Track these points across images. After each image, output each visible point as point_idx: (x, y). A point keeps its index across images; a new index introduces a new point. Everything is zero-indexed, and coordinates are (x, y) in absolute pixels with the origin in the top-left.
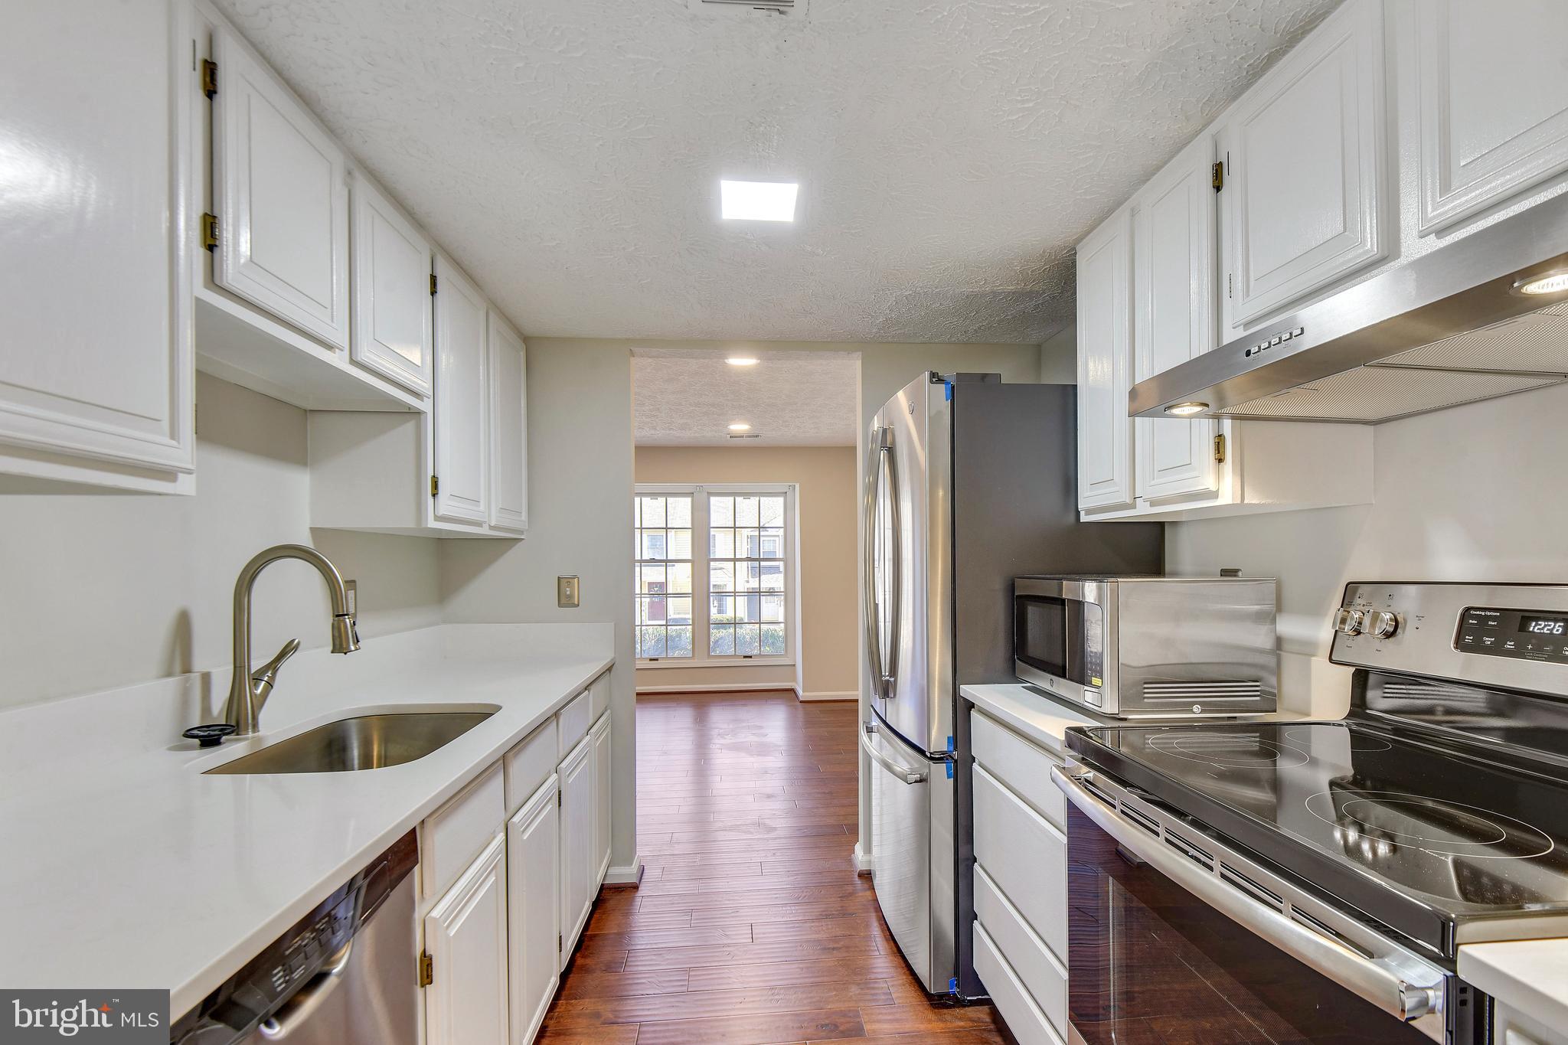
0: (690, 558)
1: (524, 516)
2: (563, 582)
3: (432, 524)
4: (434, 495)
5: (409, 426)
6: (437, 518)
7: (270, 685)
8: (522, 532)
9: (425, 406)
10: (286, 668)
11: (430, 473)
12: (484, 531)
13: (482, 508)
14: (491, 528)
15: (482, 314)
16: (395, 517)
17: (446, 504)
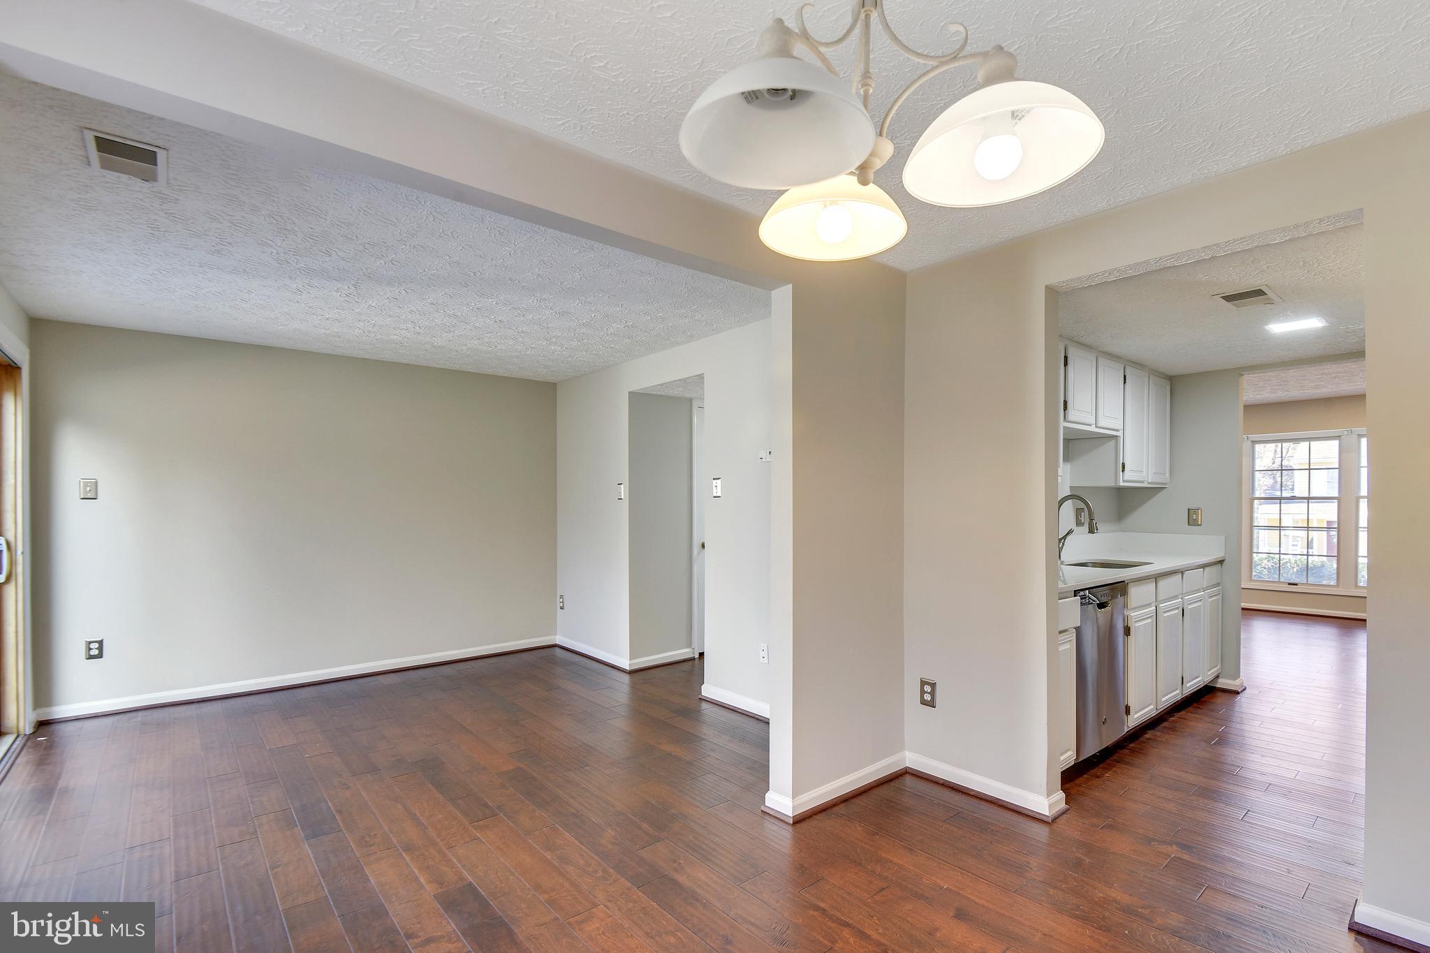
0: (1337, 496)
1: (1168, 475)
2: (1191, 512)
3: (1122, 484)
4: (1123, 471)
5: (1112, 443)
6: (1124, 481)
7: (1063, 544)
8: (1166, 484)
9: (1120, 434)
10: (1069, 538)
11: (1122, 462)
12: (1145, 485)
13: (1144, 473)
14: (1149, 483)
15: (1146, 380)
16: (1108, 482)
17: (1129, 474)
